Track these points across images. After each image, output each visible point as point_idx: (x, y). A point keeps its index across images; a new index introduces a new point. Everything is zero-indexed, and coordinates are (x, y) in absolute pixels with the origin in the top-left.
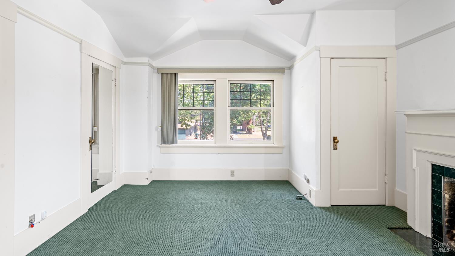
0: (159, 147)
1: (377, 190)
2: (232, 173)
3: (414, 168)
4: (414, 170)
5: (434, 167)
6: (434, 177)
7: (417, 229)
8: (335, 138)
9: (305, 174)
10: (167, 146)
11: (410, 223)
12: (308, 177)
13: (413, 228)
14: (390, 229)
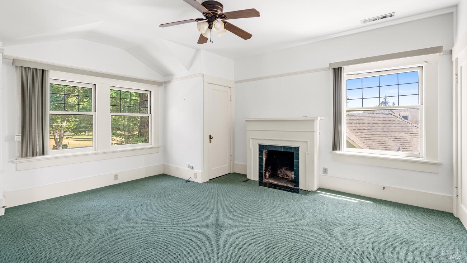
0: (14, 163)
1: (227, 165)
2: (116, 177)
3: (251, 148)
4: (251, 149)
5: (260, 146)
6: (260, 151)
7: (252, 179)
8: (210, 136)
9: (188, 163)
10: (29, 159)
11: (248, 177)
12: (191, 165)
13: (250, 179)
14: (244, 182)
